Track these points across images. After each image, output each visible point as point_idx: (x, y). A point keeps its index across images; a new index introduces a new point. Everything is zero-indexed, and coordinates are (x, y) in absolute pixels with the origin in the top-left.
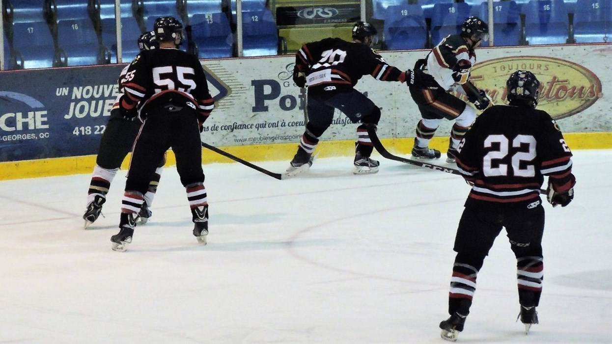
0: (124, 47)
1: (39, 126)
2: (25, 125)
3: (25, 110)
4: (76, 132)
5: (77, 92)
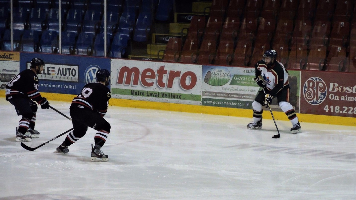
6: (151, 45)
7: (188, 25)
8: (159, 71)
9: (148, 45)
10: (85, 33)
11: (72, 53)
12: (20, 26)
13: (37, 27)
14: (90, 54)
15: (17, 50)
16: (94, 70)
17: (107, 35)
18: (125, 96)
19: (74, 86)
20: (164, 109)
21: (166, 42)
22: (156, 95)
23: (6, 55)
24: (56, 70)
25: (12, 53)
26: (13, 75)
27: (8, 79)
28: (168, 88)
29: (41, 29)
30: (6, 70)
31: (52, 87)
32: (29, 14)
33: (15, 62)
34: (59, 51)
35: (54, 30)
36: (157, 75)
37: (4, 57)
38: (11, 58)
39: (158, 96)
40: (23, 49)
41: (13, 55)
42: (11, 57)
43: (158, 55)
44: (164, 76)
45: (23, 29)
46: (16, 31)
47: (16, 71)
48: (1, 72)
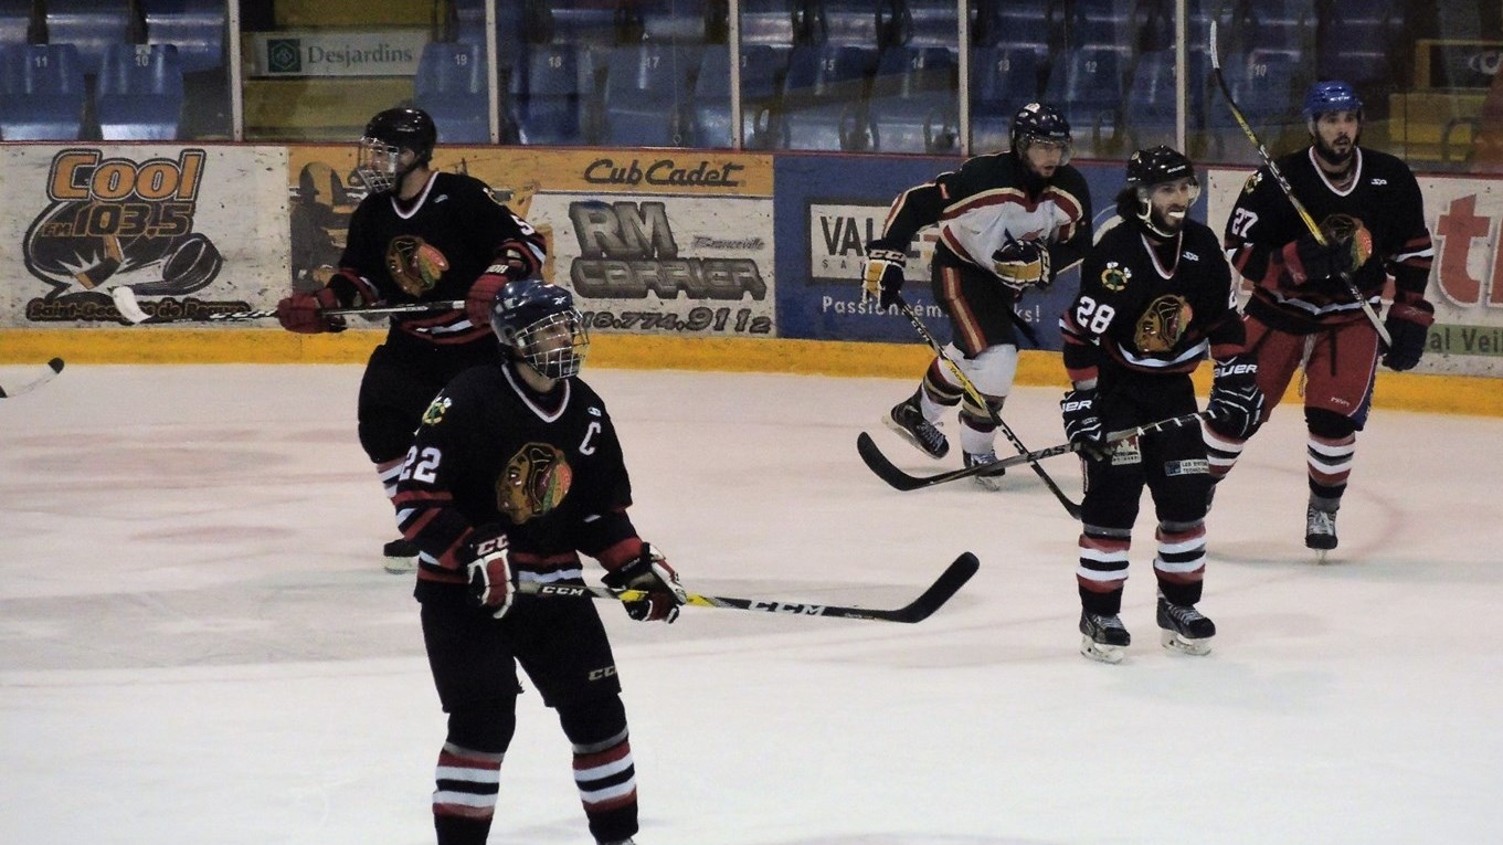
6: (1408, 95)
8: (1448, 224)
9: (1395, 98)
10: (1087, 52)
12: (777, 27)
13: (855, 29)
14: (1110, 151)
15: (762, 143)
17: (1190, 56)
19: (1034, 311)
20: (1475, 410)
21: (1488, 80)
22: (1433, 342)
23: (708, 169)
25: (735, 159)
26: (743, 265)
27: (722, 283)
28: (1495, 305)
29: (875, 37)
30: (709, 242)
31: (928, 314)
33: (751, 201)
34: (962, 141)
35: (933, 42)
36: (1439, 242)
37: (699, 178)
38: (735, 184)
39: (1444, 346)
40: (788, 140)
41: (741, 168)
42: (733, 176)
43: (1445, 147)
44: (1471, 244)
45: (788, 43)
46: (754, 55)
47: (757, 244)
48: (686, 252)
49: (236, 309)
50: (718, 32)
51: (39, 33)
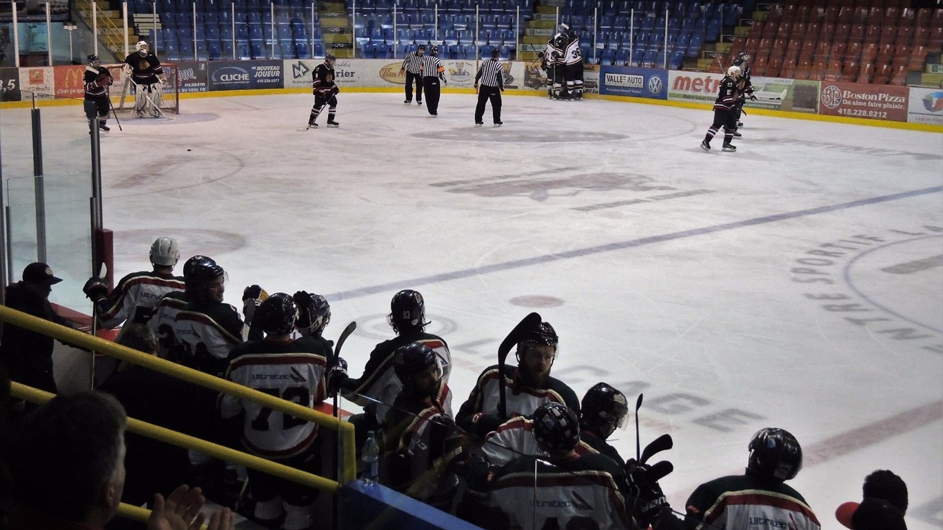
0: (275, 54)
1: (246, 79)
2: (241, 79)
3: (242, 73)
4: (258, 81)
5: (259, 68)
6: (701, 60)
7: (731, 45)
9: (699, 60)
10: (650, 51)
11: (639, 66)
12: (602, 45)
13: (614, 46)
14: (653, 67)
15: (598, 63)
16: (656, 79)
17: (667, 52)
18: (677, 99)
19: (640, 91)
21: (713, 58)
23: (590, 67)
24: (627, 79)
25: (594, 66)
26: (594, 83)
27: (591, 85)
28: (713, 93)
29: (617, 47)
30: (589, 79)
32: (608, 36)
33: (596, 72)
34: (630, 64)
35: (626, 48)
36: (704, 83)
38: (594, 70)
39: (704, 99)
40: (602, 63)
43: (706, 68)
44: (710, 84)
45: (603, 48)
46: (598, 50)
47: (598, 79)
48: (585, 80)
49: (516, 87)
50: (592, 46)
51: (488, 44)
